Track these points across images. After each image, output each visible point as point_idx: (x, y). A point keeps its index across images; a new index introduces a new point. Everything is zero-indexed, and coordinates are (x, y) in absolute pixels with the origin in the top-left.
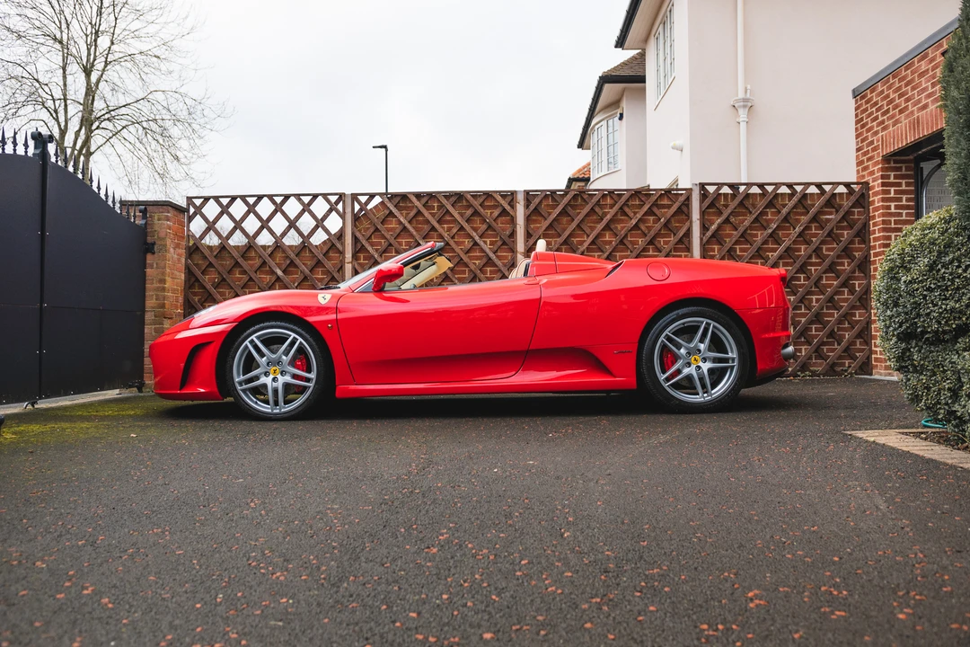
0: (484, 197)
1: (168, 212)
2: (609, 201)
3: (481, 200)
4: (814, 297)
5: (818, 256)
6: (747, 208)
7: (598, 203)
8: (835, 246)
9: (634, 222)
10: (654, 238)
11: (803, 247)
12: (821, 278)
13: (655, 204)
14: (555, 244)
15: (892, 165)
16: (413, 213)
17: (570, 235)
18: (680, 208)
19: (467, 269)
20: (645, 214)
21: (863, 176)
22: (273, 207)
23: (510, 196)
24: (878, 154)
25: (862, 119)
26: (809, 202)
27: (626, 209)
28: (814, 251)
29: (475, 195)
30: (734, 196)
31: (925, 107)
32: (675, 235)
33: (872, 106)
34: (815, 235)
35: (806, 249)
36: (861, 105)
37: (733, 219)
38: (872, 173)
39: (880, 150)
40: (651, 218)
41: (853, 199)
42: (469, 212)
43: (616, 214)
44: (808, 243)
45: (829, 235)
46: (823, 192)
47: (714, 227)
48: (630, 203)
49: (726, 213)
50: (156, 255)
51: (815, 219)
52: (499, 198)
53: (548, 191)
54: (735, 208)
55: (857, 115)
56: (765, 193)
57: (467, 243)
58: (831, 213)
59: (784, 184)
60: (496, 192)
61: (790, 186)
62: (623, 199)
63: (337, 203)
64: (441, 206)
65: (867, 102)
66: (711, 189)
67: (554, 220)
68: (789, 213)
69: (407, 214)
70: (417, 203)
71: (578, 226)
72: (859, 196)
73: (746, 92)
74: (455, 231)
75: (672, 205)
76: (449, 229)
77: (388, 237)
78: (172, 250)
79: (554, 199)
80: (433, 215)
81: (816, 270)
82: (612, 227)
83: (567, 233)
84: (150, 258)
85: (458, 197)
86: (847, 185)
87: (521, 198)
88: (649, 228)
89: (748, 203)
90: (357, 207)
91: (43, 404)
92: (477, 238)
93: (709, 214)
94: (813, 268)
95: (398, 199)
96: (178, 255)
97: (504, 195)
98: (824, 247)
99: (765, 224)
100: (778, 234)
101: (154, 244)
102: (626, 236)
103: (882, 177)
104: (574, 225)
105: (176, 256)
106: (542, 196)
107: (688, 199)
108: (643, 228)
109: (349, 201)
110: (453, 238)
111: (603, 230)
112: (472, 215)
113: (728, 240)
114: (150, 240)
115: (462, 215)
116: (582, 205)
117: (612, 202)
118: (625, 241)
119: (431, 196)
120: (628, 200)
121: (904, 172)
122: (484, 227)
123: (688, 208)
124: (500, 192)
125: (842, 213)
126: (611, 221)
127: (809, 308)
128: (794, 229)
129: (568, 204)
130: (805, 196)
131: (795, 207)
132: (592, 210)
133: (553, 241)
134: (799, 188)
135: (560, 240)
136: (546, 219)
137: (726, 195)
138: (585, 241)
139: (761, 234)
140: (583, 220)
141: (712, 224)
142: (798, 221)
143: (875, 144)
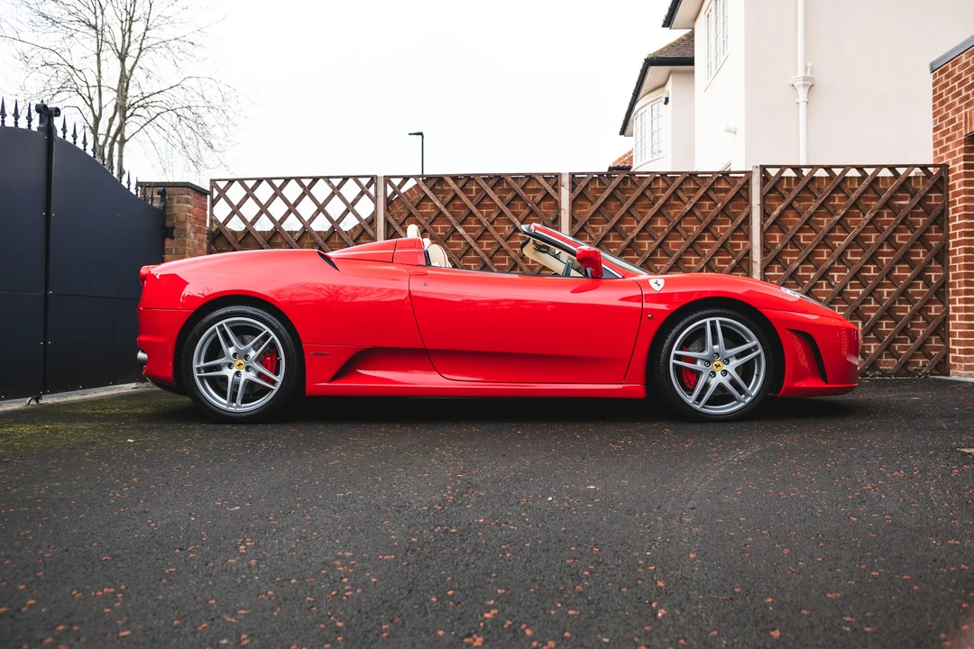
0: (527, 179)
1: (188, 194)
2: (661, 184)
3: (523, 183)
4: (885, 290)
5: (890, 246)
6: (812, 193)
7: (649, 187)
8: (909, 234)
9: (688, 207)
10: (710, 224)
11: (873, 235)
12: (892, 270)
13: (711, 188)
14: (602, 230)
16: (449, 197)
17: (619, 221)
18: (738, 192)
19: (507, 257)
20: (701, 199)
21: (942, 158)
22: (301, 190)
23: (555, 179)
24: (961, 133)
25: (941, 95)
26: (881, 186)
27: (680, 194)
28: (886, 240)
29: (516, 178)
30: (798, 179)
32: (733, 221)
33: (954, 81)
34: (887, 223)
35: (877, 237)
36: (940, 80)
37: (796, 205)
38: (953, 154)
39: (963, 129)
40: (708, 203)
41: (930, 182)
42: (510, 196)
43: (668, 199)
44: (880, 230)
45: (903, 222)
46: (897, 175)
47: (775, 213)
48: (684, 187)
49: (789, 198)
50: (175, 240)
51: (887, 205)
52: (542, 181)
53: (595, 173)
54: (799, 193)
55: (934, 92)
56: (832, 177)
57: (508, 229)
58: (905, 199)
59: (853, 167)
60: (539, 174)
61: (860, 168)
62: (677, 182)
63: (368, 186)
64: (480, 190)
65: (947, 77)
66: (773, 172)
67: (602, 204)
68: (859, 198)
69: (444, 198)
70: (454, 186)
71: (628, 212)
72: (938, 179)
73: (806, 70)
74: (494, 216)
75: (730, 189)
76: (488, 215)
77: (423, 222)
78: (192, 234)
79: (601, 183)
80: (471, 199)
81: (887, 261)
82: (665, 212)
83: (615, 219)
84: (168, 243)
85: (498, 180)
86: (924, 168)
87: (566, 180)
88: (705, 214)
89: (813, 188)
90: (390, 190)
91: (48, 400)
92: (518, 224)
93: (771, 199)
94: (884, 258)
95: (434, 181)
96: (199, 240)
97: (547, 177)
98: (897, 236)
99: (832, 210)
100: (846, 222)
101: (173, 228)
102: (679, 222)
103: (965, 158)
104: (623, 210)
105: (196, 241)
106: (589, 179)
107: (748, 182)
108: (698, 214)
109: (381, 183)
110: (492, 223)
111: (655, 215)
112: (513, 199)
113: (790, 227)
114: (169, 224)
115: (502, 199)
116: (632, 189)
117: (665, 186)
118: (678, 228)
119: (469, 178)
120: (681, 184)
122: (526, 212)
123: (748, 193)
124: (543, 174)
125: (917, 199)
126: (664, 205)
127: (879, 301)
128: (864, 215)
129: (617, 188)
130: (876, 180)
131: (865, 191)
132: (643, 194)
133: (600, 227)
134: (870, 171)
135: (608, 226)
136: (592, 204)
137: (789, 178)
138: (635, 228)
139: (828, 221)
140: (633, 205)
141: (774, 209)
142: (868, 207)
143: (957, 122)
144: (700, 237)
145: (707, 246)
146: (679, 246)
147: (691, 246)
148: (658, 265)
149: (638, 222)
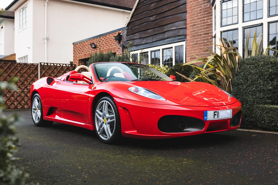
2: (19, 65)
6: (50, 69)
7: (16, 66)
9: (25, 71)
10: (30, 75)
13: (30, 67)
14: (6, 75)
15: (80, 61)
17: (10, 73)
18: (35, 68)
20: (28, 69)
24: (78, 59)
25: (75, 50)
27: (23, 68)
31: (87, 52)
32: (34, 74)
33: (77, 48)
36: (75, 47)
37: (47, 71)
38: (76, 63)
40: (29, 70)
43: (20, 69)
46: (66, 66)
47: (43, 73)
48: (24, 66)
49: (46, 69)
54: (48, 69)
55: (73, 49)
56: (54, 66)
59: (58, 64)
61: (60, 64)
62: (22, 65)
66: (43, 64)
67: (6, 69)
68: (59, 70)
72: (74, 67)
73: (47, 36)
79: (5, 64)
82: (20, 72)
83: (9, 73)
93: (42, 70)
99: (54, 73)
100: (57, 75)
102: (23, 74)
103: (79, 64)
104: (10, 71)
107: (37, 66)
108: (27, 72)
111: (18, 72)
113: (46, 76)
117: (20, 66)
118: (23, 75)
120: (23, 66)
121: (83, 63)
123: (37, 68)
126: (20, 70)
129: (9, 66)
130: (63, 67)
131: (61, 69)
132: (15, 68)
133: (5, 75)
134: (61, 65)
135: (7, 74)
136: (3, 69)
137: (46, 66)
138: (13, 75)
139: (53, 75)
140: (13, 70)
141: (43, 72)
142: (61, 72)
143: (77, 57)
144: (27, 77)
145: (29, 79)
146: (23, 79)
147: (25, 79)
148: (18, 84)
149: (14, 74)
